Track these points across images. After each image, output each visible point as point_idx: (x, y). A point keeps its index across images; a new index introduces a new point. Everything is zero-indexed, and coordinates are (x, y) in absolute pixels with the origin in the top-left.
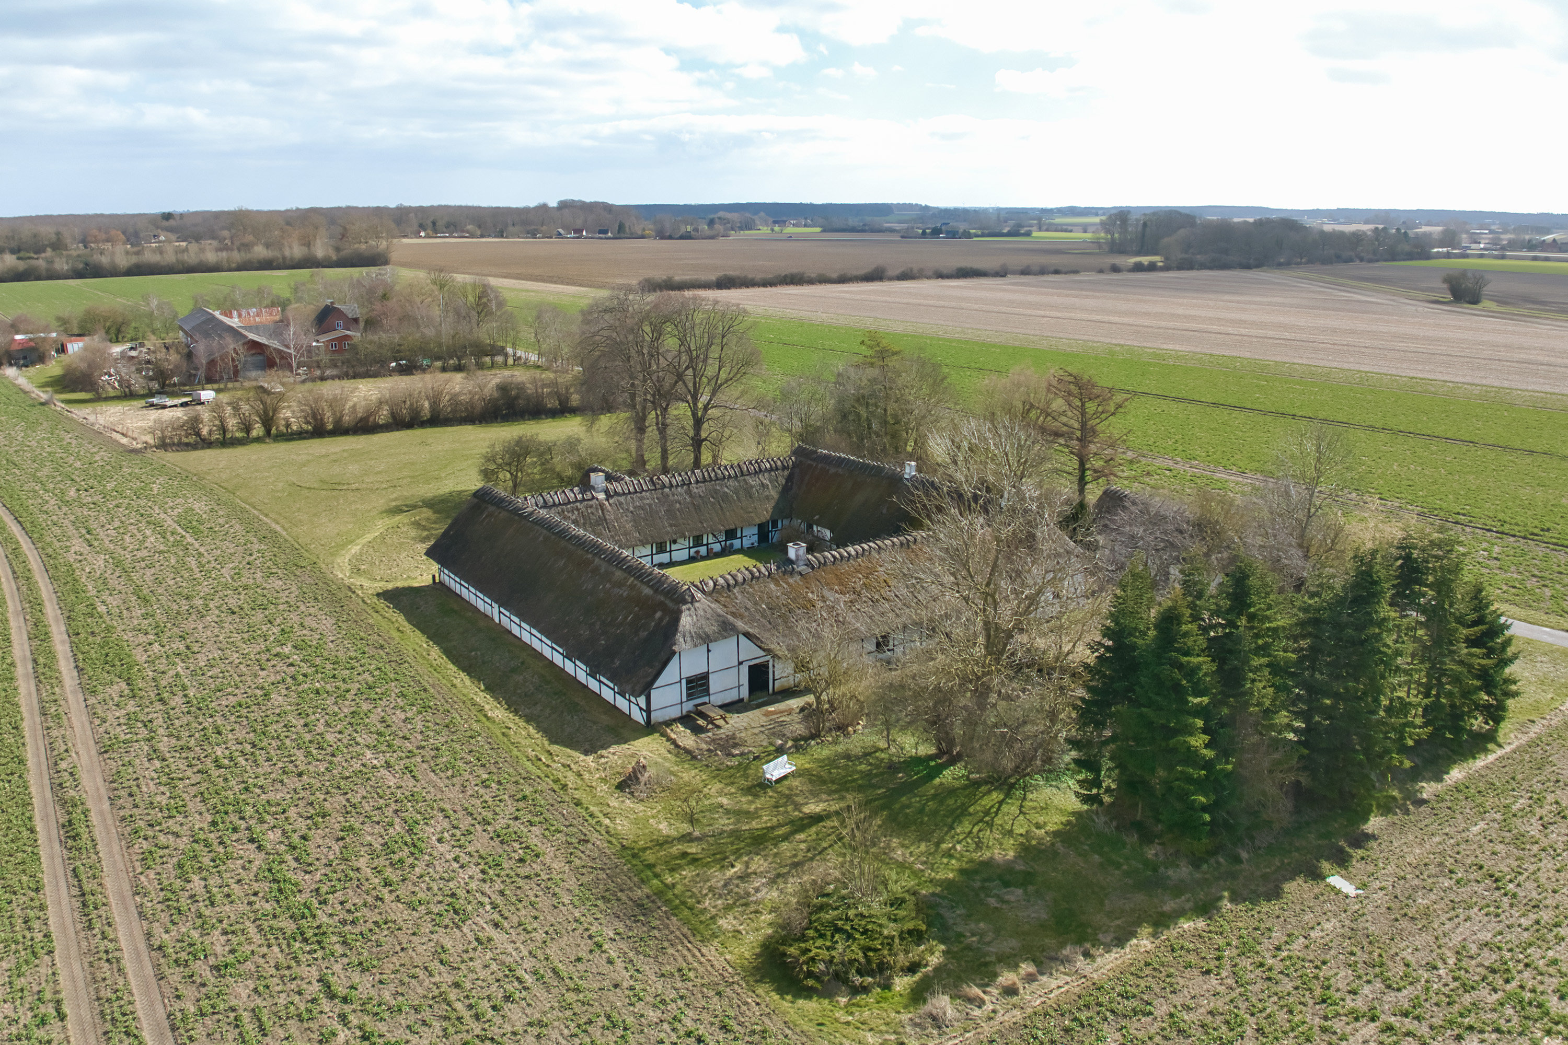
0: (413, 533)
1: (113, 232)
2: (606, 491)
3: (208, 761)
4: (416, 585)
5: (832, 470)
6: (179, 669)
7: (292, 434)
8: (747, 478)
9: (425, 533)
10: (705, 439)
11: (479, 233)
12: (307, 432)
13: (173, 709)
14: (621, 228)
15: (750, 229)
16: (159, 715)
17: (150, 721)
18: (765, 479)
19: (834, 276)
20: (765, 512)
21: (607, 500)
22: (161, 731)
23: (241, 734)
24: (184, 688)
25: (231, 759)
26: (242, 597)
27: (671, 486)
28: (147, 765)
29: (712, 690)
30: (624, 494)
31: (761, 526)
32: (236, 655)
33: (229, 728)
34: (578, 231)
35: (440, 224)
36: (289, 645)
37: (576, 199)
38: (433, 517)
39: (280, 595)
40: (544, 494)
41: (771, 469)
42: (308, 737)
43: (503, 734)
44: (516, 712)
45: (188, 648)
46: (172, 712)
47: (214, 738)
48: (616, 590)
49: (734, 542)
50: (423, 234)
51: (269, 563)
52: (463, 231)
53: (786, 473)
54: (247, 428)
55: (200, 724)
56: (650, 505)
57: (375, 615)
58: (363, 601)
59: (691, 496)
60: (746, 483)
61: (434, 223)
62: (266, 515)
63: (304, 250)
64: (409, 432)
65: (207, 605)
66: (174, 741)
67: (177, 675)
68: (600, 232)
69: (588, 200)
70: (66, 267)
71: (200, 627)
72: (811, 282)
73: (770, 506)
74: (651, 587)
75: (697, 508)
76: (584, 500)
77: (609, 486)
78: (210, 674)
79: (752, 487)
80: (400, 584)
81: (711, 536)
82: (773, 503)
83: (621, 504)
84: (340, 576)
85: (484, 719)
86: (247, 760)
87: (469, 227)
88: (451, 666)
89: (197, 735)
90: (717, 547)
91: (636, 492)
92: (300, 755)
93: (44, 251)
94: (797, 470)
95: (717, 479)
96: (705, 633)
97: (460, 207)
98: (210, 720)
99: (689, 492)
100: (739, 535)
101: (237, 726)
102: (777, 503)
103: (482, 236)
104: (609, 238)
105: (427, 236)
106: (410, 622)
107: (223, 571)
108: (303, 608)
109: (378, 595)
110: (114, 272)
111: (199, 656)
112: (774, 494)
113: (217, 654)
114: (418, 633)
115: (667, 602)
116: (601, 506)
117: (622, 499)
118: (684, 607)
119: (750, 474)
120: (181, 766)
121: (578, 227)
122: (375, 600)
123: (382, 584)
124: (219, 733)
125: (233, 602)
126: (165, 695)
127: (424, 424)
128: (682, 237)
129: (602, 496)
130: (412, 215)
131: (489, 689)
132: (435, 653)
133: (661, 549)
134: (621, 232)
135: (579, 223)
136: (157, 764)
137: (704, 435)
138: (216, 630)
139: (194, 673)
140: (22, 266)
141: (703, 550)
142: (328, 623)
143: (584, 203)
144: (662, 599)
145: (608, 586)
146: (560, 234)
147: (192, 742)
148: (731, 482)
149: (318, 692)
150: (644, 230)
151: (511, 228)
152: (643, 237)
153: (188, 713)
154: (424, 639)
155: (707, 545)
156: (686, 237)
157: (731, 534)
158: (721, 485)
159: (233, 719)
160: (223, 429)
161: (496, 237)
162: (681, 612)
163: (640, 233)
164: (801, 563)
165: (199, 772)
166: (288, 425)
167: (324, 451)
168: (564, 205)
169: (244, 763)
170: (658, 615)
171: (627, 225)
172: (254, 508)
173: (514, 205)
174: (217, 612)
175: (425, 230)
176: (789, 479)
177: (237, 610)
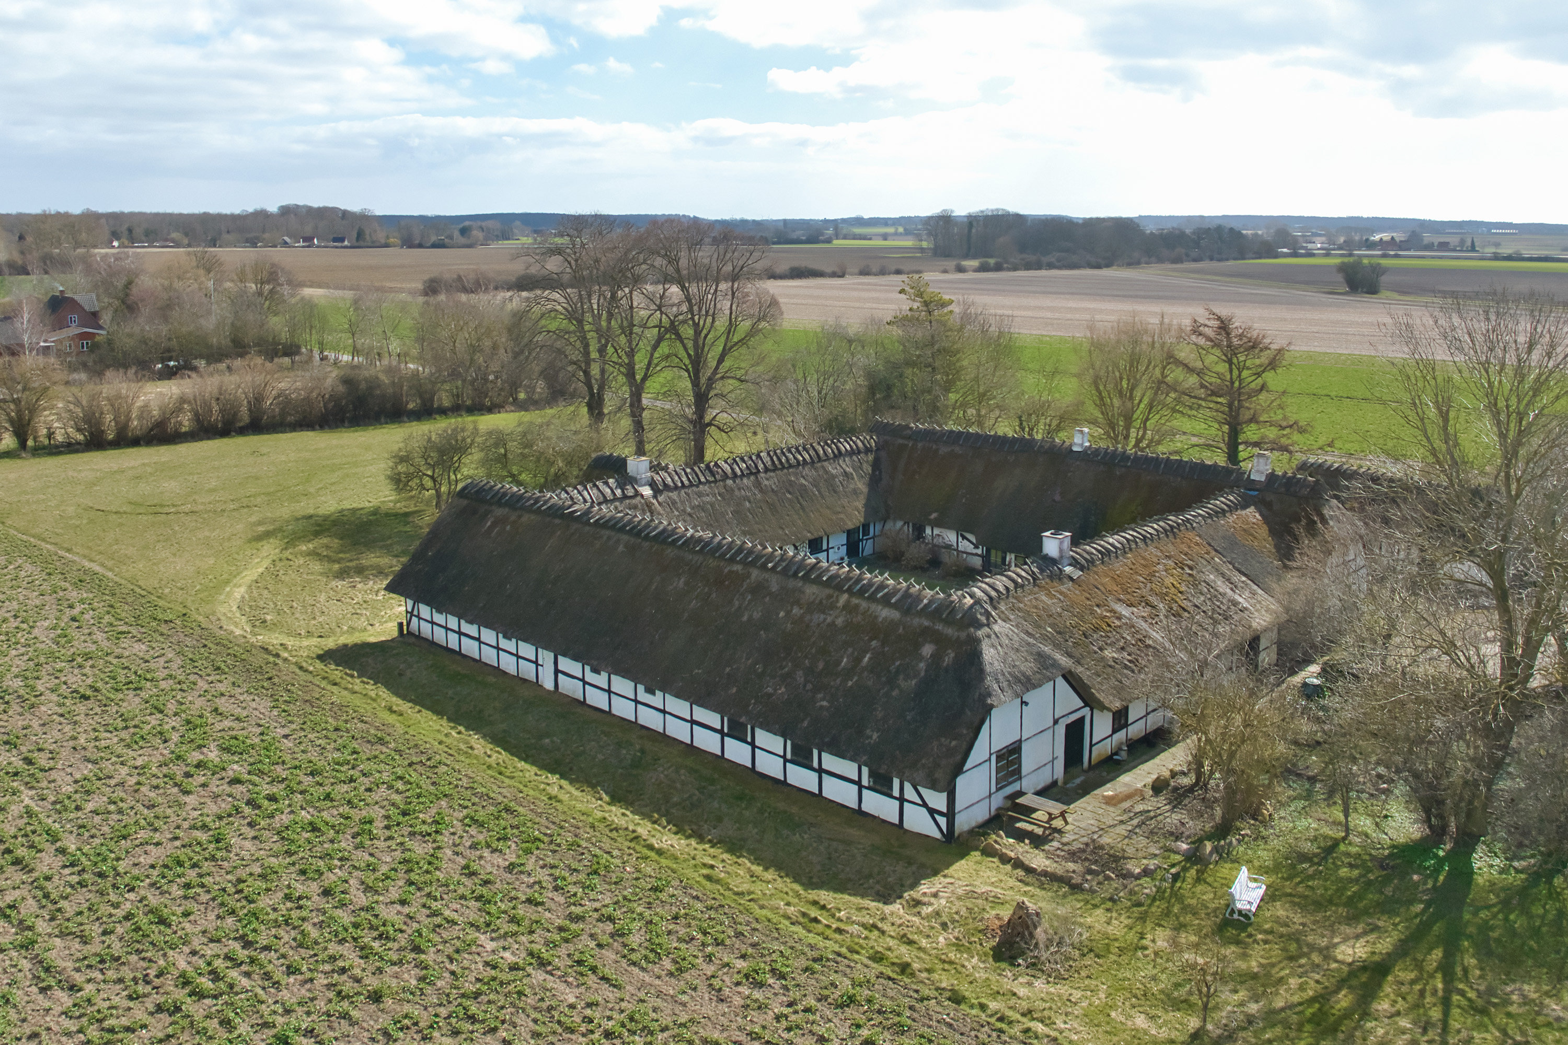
0: (317, 567)
2: (652, 484)
3: (169, 983)
4: (372, 640)
5: (944, 450)
6: (27, 801)
7: (57, 447)
8: (826, 464)
9: (336, 567)
10: (710, 424)
11: (186, 241)
12: (79, 443)
13: (48, 878)
14: (360, 235)
15: (508, 239)
16: (25, 893)
17: (12, 907)
18: (846, 465)
20: (855, 514)
21: (655, 497)
22: (42, 926)
23: (209, 921)
24: (54, 838)
25: (215, 976)
26: (87, 670)
27: (735, 475)
28: (42, 1002)
29: (1024, 772)
30: (676, 488)
31: (849, 533)
32: (124, 771)
33: (179, 911)
34: (308, 239)
35: (138, 231)
36: (212, 746)
38: (336, 543)
39: (152, 665)
40: (570, 489)
41: (852, 452)
42: (345, 917)
43: (708, 878)
44: (701, 839)
45: (29, 761)
46: (49, 886)
47: (157, 933)
48: (818, 617)
49: (821, 556)
50: (116, 244)
51: (108, 618)
52: (166, 240)
53: (871, 457)
55: (116, 906)
56: (712, 505)
57: (335, 689)
58: (301, 668)
59: (761, 491)
60: (827, 472)
61: (130, 231)
62: (69, 550)
64: (225, 440)
65: (33, 688)
66: (76, 945)
67: (29, 813)
68: (336, 240)
71: (35, 724)
73: (860, 504)
74: (895, 606)
75: (772, 507)
76: (625, 497)
77: (657, 477)
78: (90, 806)
79: (834, 477)
80: (344, 640)
82: (862, 500)
83: (674, 503)
84: (238, 632)
85: (652, 854)
86: (248, 975)
87: (174, 235)
88: (522, 765)
89: (120, 930)
91: (691, 485)
92: (350, 956)
94: (883, 454)
95: (791, 466)
96: (1024, 674)
97: (157, 215)
98: (131, 896)
99: (758, 484)
100: (825, 547)
101: (190, 905)
102: (868, 499)
103: (191, 245)
104: (346, 247)
105: (122, 246)
106: (404, 698)
107: (36, 632)
108: (202, 685)
109: (320, 657)
111: (54, 775)
112: (861, 486)
113: (87, 770)
114: (425, 712)
115: (939, 627)
116: (649, 505)
117: (674, 495)
118: (980, 633)
119: (828, 459)
120: (116, 1000)
121: (308, 235)
122: (319, 665)
123: (314, 641)
124: (163, 921)
125: (75, 679)
126: (21, 852)
127: (243, 431)
128: (434, 246)
129: (647, 491)
130: (103, 221)
131: (615, 799)
132: (479, 744)
134: (361, 241)
135: (308, 230)
136: (65, 999)
137: (707, 419)
138: (67, 728)
139: (59, 807)
142: (261, 706)
144: (926, 623)
145: (796, 611)
146: (286, 243)
147: (117, 948)
148: (807, 471)
149: (314, 829)
150: (388, 237)
151: (225, 236)
152: (387, 246)
153: (82, 884)
154: (444, 722)
156: (439, 245)
157: (819, 544)
158: (796, 475)
159: (176, 891)
162: (978, 641)
163: (383, 241)
164: (1066, 562)
165: (159, 1009)
166: (50, 435)
167: (115, 467)
168: (286, 211)
169: (245, 982)
170: (927, 650)
171: (367, 232)
172: (44, 540)
173: (227, 210)
174: (54, 697)
175: (118, 239)
176: (876, 465)
177: (89, 693)
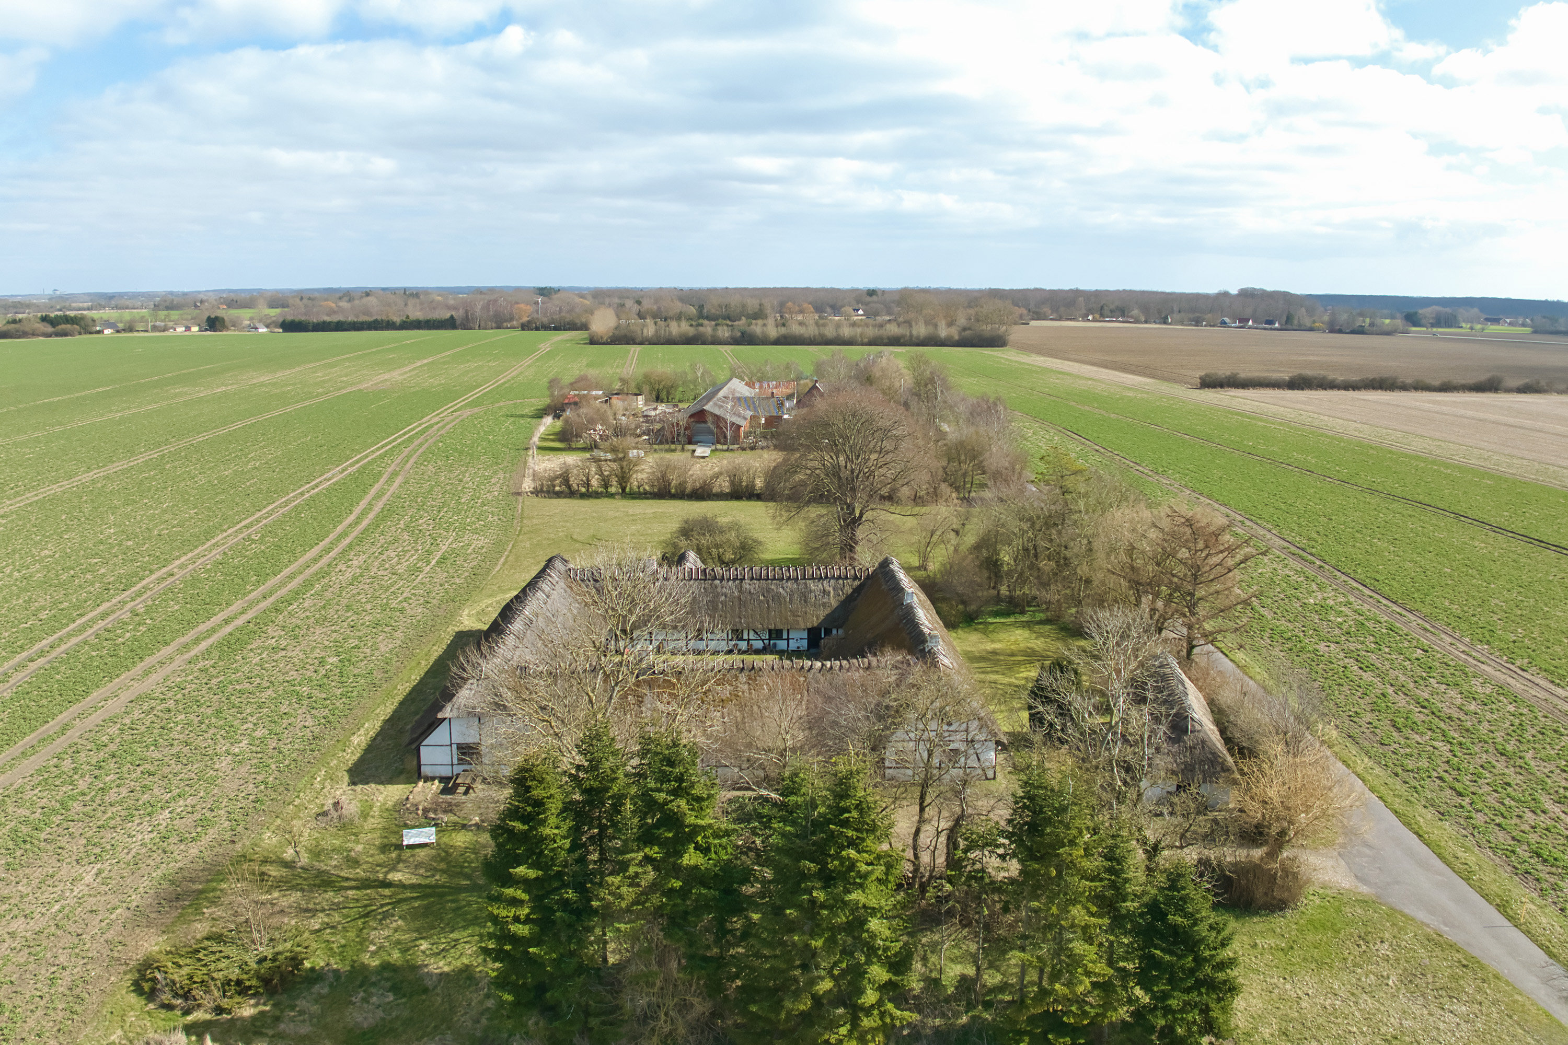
1: (805, 305)
7: (641, 493)
11: (1145, 319)
12: (653, 493)
14: (1289, 319)
15: (1450, 326)
18: (828, 586)
19: (1437, 383)
20: (816, 617)
31: (811, 631)
34: (1244, 321)
35: (1110, 308)
37: (1257, 287)
41: (840, 577)
49: (778, 642)
50: (1090, 318)
52: (1128, 317)
53: (857, 583)
54: (606, 485)
59: (742, 591)
60: (806, 587)
61: (1103, 307)
63: (930, 330)
68: (1268, 322)
69: (1269, 288)
70: (727, 335)
72: (1404, 388)
73: (823, 613)
75: (744, 603)
79: (811, 591)
81: (752, 633)
82: (828, 611)
87: (1137, 313)
90: (759, 645)
93: (740, 319)
95: (776, 579)
99: (740, 587)
100: (785, 636)
102: (833, 612)
103: (1146, 322)
104: (1276, 329)
105: (1094, 320)
110: (764, 341)
112: (834, 603)
119: (813, 578)
121: (1246, 317)
128: (1353, 332)
130: (1081, 299)
133: (699, 636)
134: (1289, 323)
135: (1249, 313)
140: (691, 331)
141: (743, 645)
143: (1264, 291)
146: (1225, 323)
148: (789, 584)
150: (1314, 323)
151: (1179, 315)
152: (1311, 329)
155: (749, 640)
156: (1360, 331)
157: (776, 634)
158: (777, 585)
160: (588, 484)
161: (1160, 323)
163: (1309, 326)
166: (640, 486)
171: (1298, 316)
175: (1093, 314)
176: (857, 590)
